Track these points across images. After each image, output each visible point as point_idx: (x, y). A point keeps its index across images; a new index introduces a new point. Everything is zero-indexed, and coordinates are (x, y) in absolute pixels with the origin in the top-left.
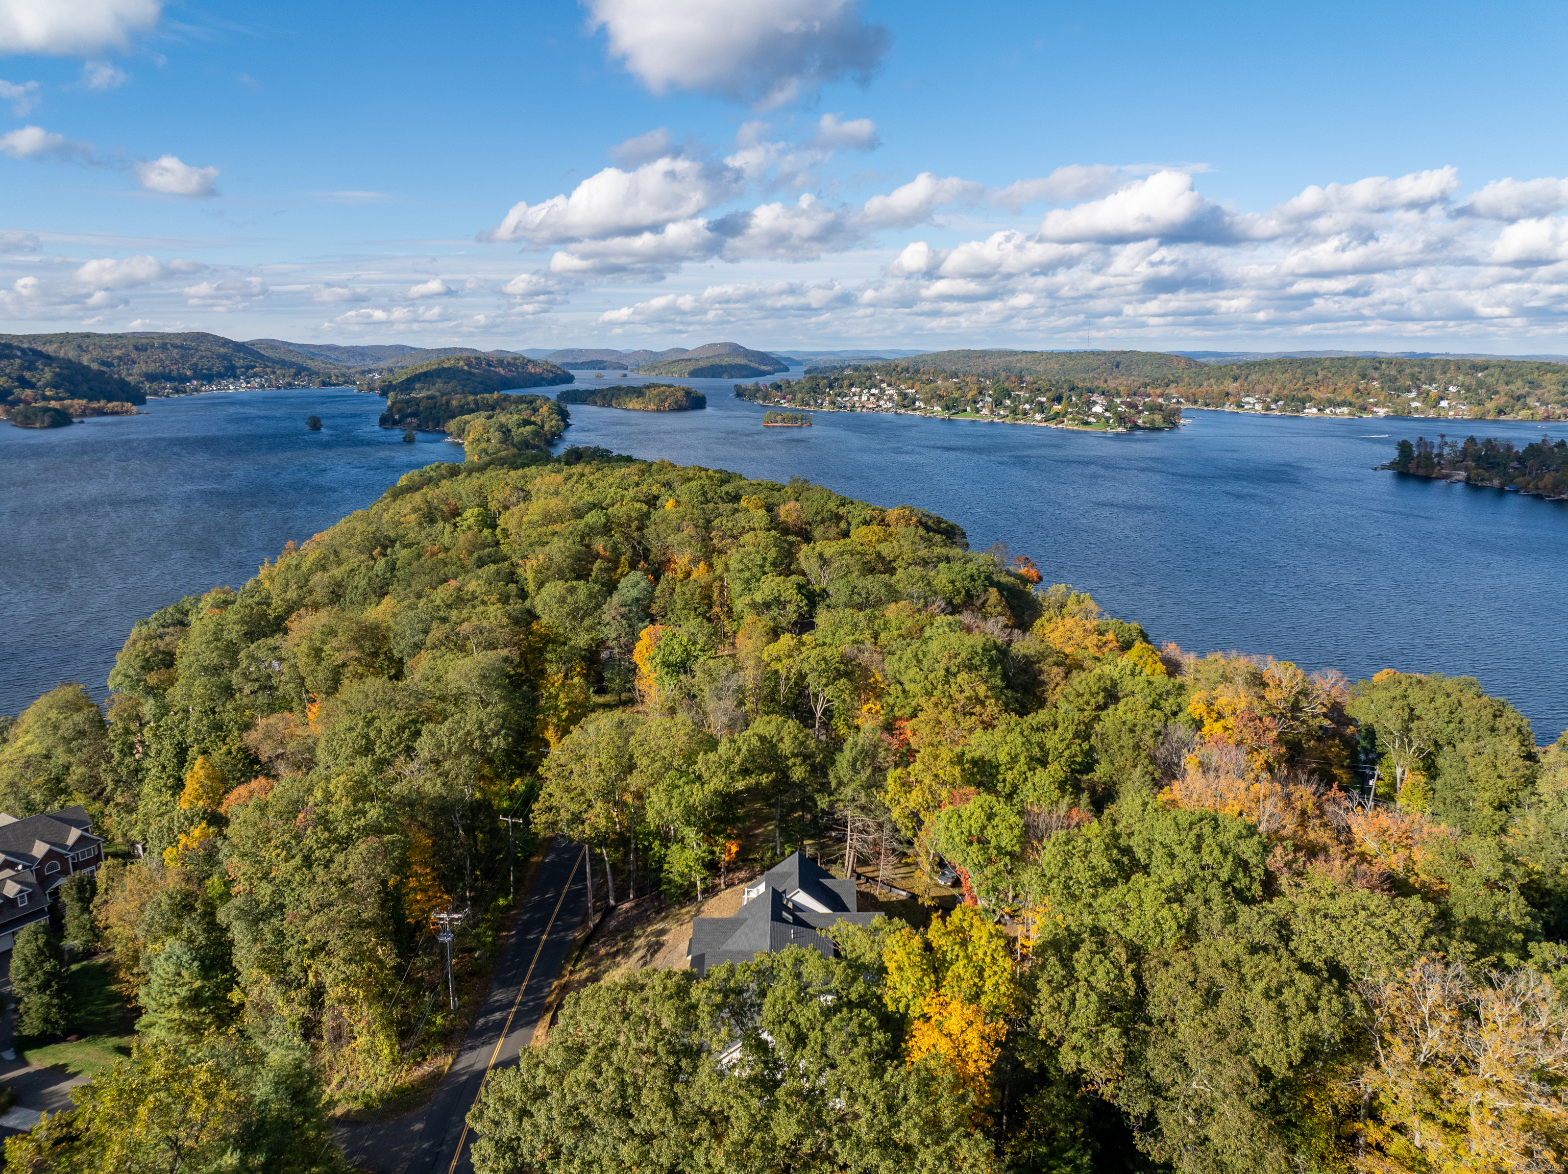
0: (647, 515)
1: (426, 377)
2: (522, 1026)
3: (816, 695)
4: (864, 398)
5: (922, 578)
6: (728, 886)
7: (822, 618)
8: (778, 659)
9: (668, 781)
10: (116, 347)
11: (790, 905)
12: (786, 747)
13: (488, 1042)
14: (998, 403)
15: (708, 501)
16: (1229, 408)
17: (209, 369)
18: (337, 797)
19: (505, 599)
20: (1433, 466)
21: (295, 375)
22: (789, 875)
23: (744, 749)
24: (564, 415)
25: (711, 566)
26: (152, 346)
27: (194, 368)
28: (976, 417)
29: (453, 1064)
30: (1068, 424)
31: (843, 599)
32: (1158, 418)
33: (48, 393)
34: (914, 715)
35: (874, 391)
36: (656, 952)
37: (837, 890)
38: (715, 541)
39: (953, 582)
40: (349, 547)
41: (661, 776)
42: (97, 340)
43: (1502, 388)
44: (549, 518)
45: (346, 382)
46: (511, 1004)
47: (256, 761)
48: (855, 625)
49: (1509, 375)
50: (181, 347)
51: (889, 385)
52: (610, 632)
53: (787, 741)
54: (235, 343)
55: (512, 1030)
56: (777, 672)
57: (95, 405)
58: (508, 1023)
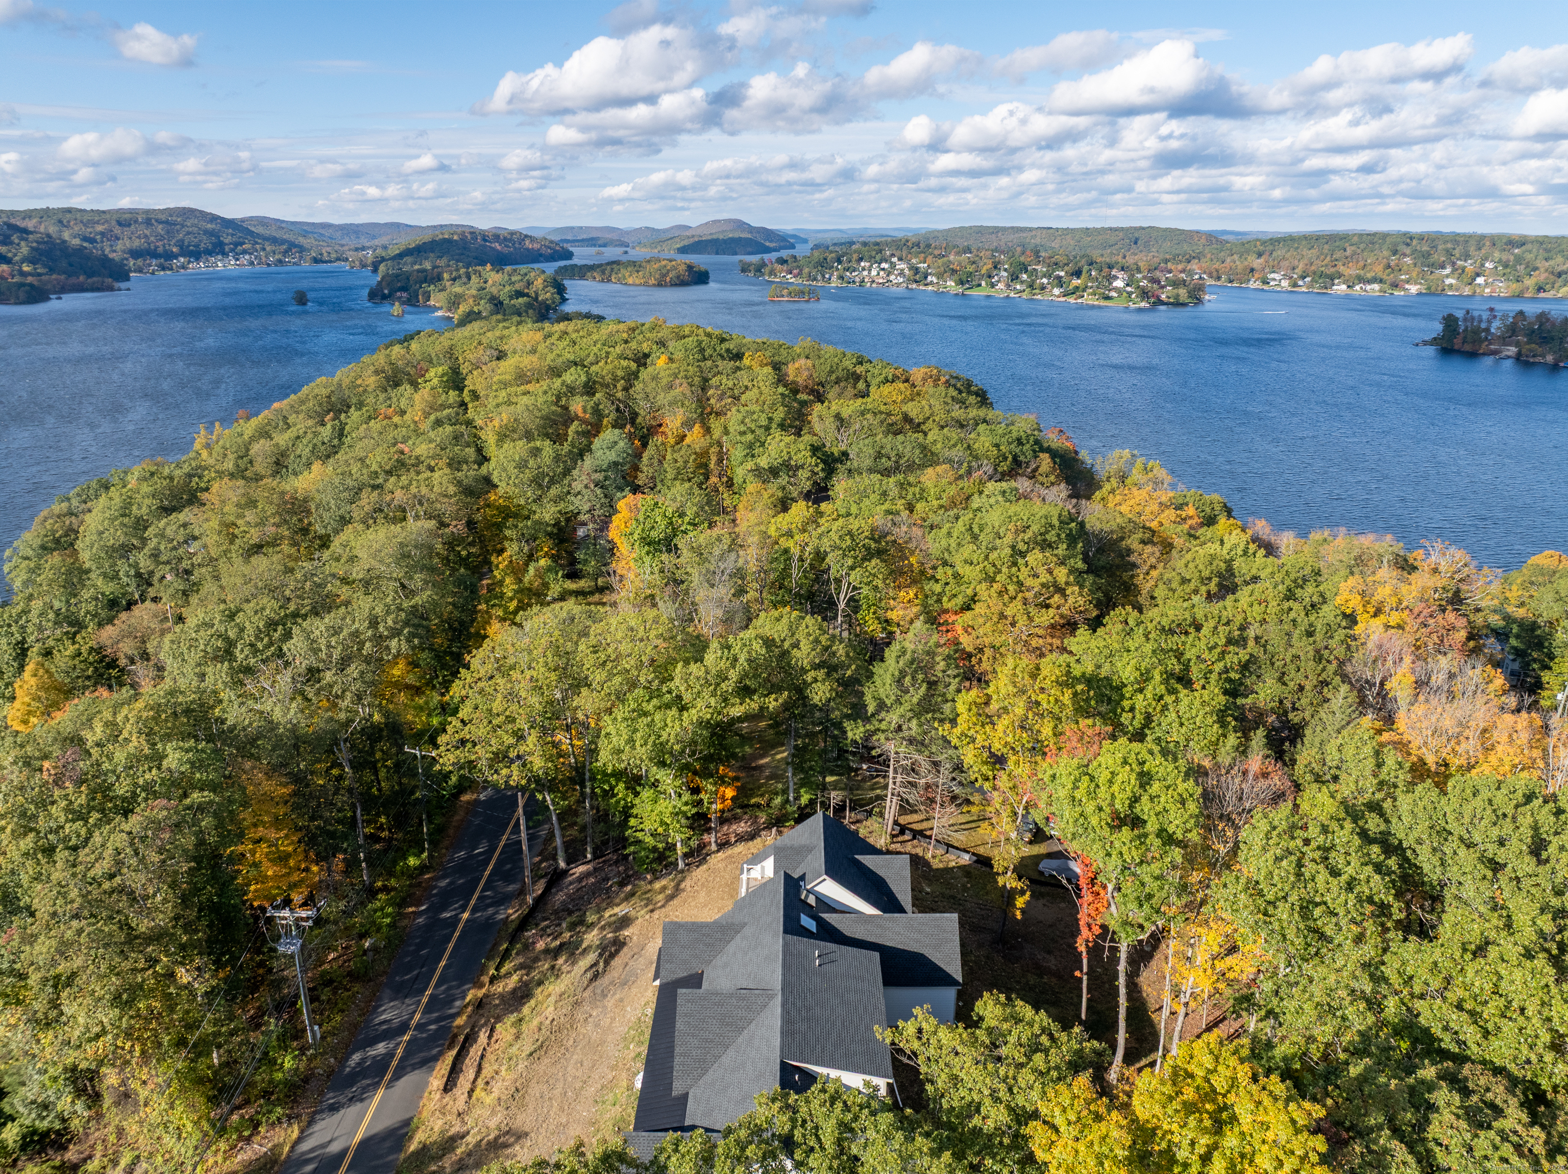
0: (636, 375)
1: (419, 251)
2: (414, 1067)
3: (838, 581)
4: (874, 273)
5: (961, 440)
6: (723, 845)
7: (841, 486)
8: (789, 534)
9: (633, 705)
10: (98, 223)
11: (812, 900)
12: (804, 655)
13: (359, 1098)
14: (1014, 277)
15: (705, 359)
16: (1254, 284)
17: (197, 246)
18: (125, 734)
19: (455, 464)
20: (1481, 341)
21: (285, 253)
22: (809, 849)
23: (742, 658)
24: (561, 289)
25: (708, 430)
26: (136, 221)
27: (181, 244)
28: (992, 292)
29: (299, 1140)
30: (1088, 299)
31: (868, 462)
32: (1183, 292)
33: (26, 268)
34: (967, 607)
35: (884, 265)
36: (612, 956)
37: (881, 872)
38: (712, 401)
39: (997, 446)
40: (297, 413)
41: (621, 698)
42: (78, 216)
43: (1542, 265)
44: (522, 378)
45: (338, 259)
46: (403, 1028)
47: (113, 664)
48: (884, 494)
49: (1547, 251)
50: (166, 222)
51: (900, 259)
52: (581, 504)
53: (805, 646)
54: (223, 219)
55: (399, 1074)
56: (786, 551)
57: (73, 280)
58: (394, 1063)
